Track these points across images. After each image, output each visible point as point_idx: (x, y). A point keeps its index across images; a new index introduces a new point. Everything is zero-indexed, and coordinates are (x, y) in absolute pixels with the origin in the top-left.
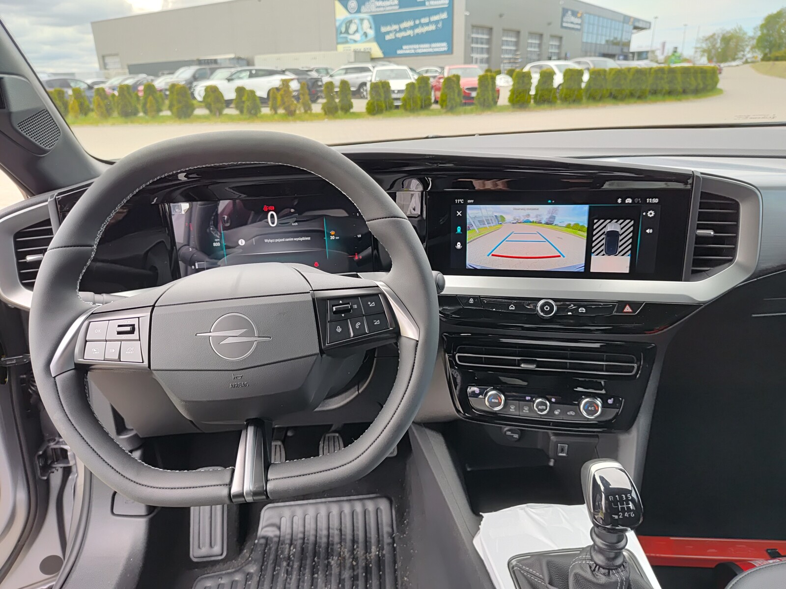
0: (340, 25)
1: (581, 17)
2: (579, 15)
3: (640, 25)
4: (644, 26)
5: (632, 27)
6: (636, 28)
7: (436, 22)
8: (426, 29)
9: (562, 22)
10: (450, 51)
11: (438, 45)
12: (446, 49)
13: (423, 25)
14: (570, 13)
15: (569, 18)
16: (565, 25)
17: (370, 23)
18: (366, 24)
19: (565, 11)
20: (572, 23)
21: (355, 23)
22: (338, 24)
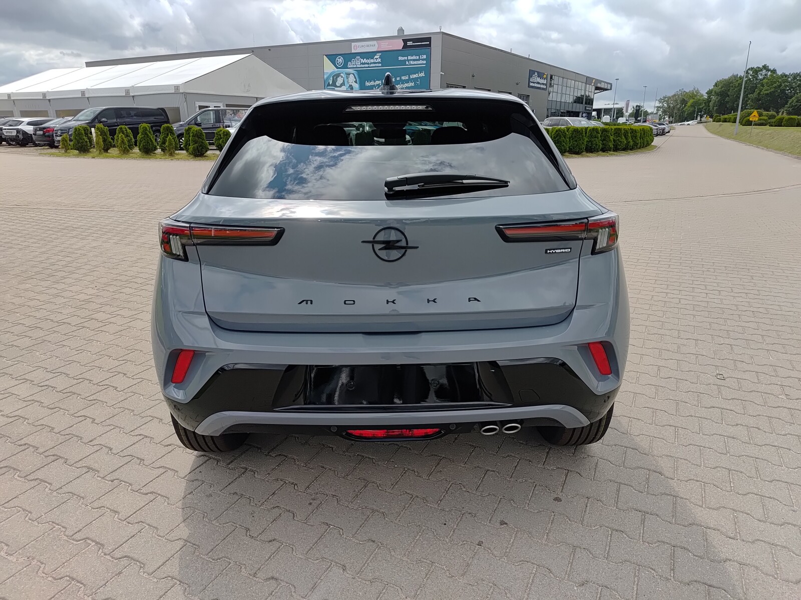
0: (328, 78)
1: (546, 78)
2: (545, 76)
3: (602, 85)
4: (606, 87)
5: (594, 88)
6: (597, 88)
7: (415, 80)
8: (406, 85)
9: (529, 82)
13: (403, 81)
14: (536, 74)
15: (535, 79)
16: (531, 84)
17: (355, 78)
18: (352, 78)
19: (531, 73)
20: (538, 83)
21: (342, 77)
22: (325, 77)
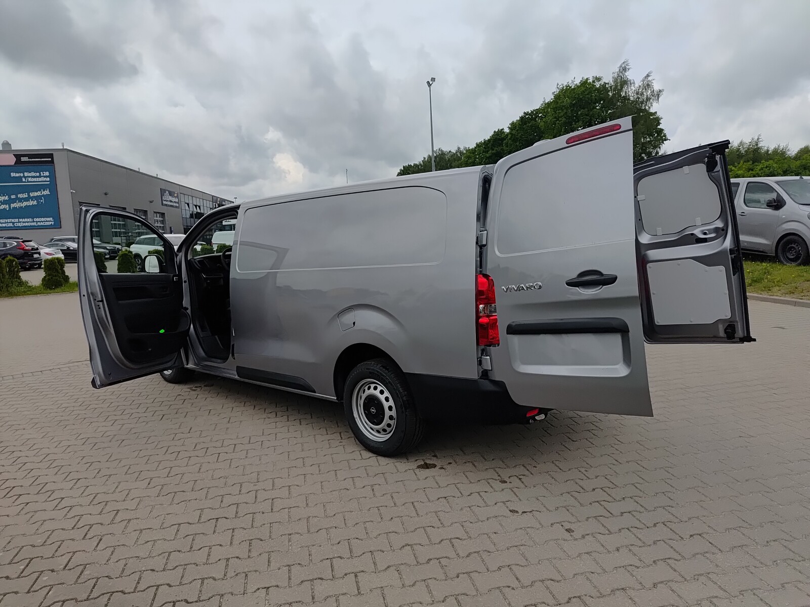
1: (177, 197)
2: (176, 195)
7: (37, 198)
8: (25, 204)
9: (162, 200)
10: (58, 225)
11: (43, 219)
12: (53, 223)
13: (21, 200)
14: (167, 192)
15: (167, 197)
16: (164, 202)
19: (163, 192)
20: (171, 201)
